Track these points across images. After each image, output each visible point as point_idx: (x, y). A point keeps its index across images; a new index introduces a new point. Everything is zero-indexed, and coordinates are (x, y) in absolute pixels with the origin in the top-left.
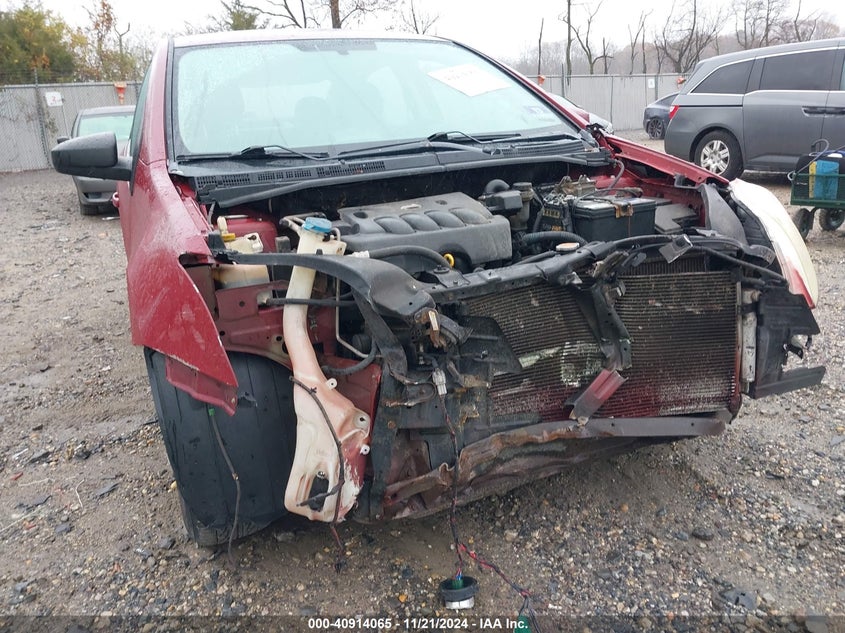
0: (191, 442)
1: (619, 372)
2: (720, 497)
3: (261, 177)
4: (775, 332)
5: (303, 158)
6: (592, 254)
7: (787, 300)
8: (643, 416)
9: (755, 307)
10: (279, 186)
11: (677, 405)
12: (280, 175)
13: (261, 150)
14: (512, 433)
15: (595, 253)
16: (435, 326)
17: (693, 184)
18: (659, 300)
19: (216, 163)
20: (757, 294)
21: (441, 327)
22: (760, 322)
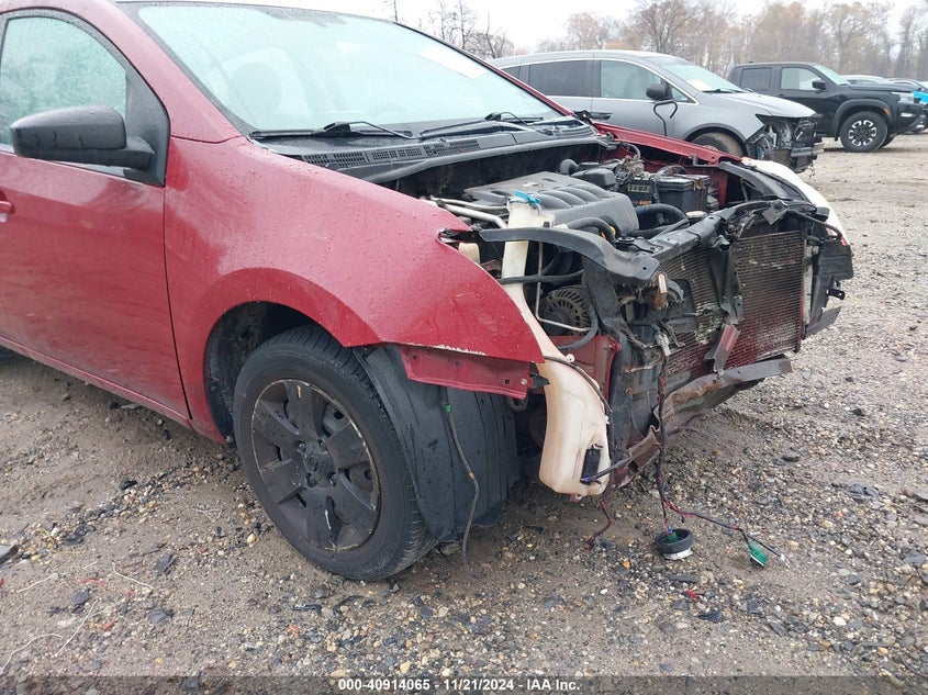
0: (429, 446)
1: (736, 326)
2: (777, 429)
3: (376, 155)
4: (824, 280)
5: (396, 136)
6: (722, 219)
7: (839, 251)
8: (747, 363)
9: (814, 259)
10: (402, 165)
11: (767, 351)
12: (393, 153)
13: (346, 126)
14: (681, 391)
15: (726, 218)
16: (663, 288)
17: (707, 162)
18: (756, 259)
19: (300, 142)
20: (816, 249)
21: (670, 289)
22: (815, 273)
